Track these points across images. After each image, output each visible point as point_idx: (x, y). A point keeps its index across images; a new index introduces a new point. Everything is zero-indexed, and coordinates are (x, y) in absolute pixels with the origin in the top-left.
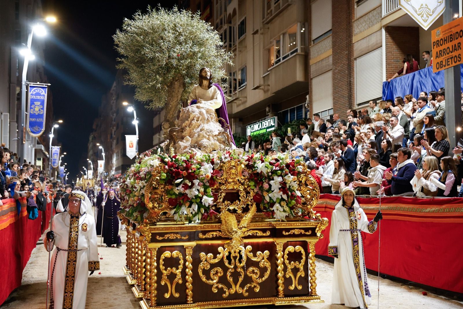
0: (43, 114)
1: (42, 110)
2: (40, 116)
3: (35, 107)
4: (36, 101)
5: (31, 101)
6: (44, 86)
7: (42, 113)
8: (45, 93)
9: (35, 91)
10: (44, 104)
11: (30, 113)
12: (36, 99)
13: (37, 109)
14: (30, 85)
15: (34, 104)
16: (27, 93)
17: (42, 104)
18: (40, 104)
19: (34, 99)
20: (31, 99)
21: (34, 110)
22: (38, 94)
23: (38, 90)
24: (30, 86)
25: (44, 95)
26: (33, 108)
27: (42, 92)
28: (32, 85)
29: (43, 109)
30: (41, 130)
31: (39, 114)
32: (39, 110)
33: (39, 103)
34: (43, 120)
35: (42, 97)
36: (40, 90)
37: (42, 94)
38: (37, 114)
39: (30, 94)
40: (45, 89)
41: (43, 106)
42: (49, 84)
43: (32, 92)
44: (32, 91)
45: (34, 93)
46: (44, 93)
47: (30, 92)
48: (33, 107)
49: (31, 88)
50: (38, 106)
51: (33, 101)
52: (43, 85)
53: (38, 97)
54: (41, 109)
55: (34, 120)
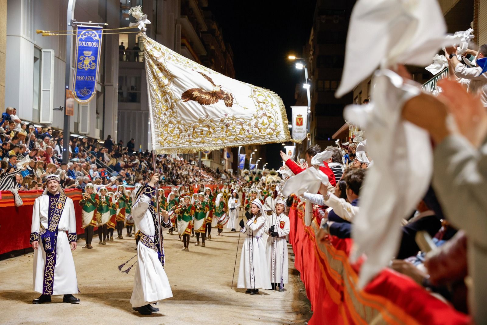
0: (95, 69)
1: (94, 64)
2: (91, 72)
3: (84, 59)
4: (86, 50)
5: (79, 50)
6: (99, 27)
7: (93, 68)
8: (100, 37)
9: (85, 34)
10: (97, 54)
11: (78, 68)
12: (86, 47)
13: (87, 62)
14: (78, 26)
15: (83, 54)
16: (74, 37)
17: (95, 54)
18: (92, 55)
19: (83, 47)
20: (79, 47)
21: (83, 64)
22: (89, 39)
23: (90, 33)
24: (79, 28)
25: (98, 41)
26: (81, 61)
27: (96, 36)
28: (81, 26)
29: (95, 61)
30: (91, 95)
31: (89, 69)
32: (90, 64)
33: (90, 53)
34: (95, 79)
35: (94, 44)
36: (93, 33)
37: (95, 38)
38: (86, 70)
39: (78, 39)
40: (99, 31)
41: (96, 57)
42: (106, 24)
43: (80, 36)
44: (82, 33)
45: (84, 37)
46: (97, 38)
47: (78, 36)
48: (81, 58)
49: (80, 30)
50: (89, 57)
51: (82, 50)
52: (97, 25)
53: (90, 44)
54: (93, 61)
55: (81, 78)
